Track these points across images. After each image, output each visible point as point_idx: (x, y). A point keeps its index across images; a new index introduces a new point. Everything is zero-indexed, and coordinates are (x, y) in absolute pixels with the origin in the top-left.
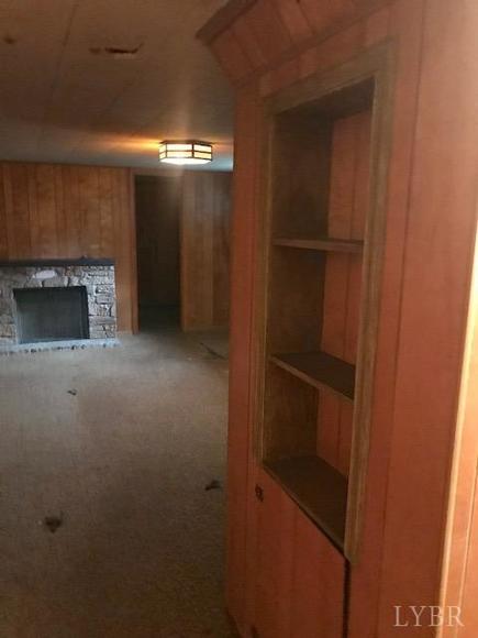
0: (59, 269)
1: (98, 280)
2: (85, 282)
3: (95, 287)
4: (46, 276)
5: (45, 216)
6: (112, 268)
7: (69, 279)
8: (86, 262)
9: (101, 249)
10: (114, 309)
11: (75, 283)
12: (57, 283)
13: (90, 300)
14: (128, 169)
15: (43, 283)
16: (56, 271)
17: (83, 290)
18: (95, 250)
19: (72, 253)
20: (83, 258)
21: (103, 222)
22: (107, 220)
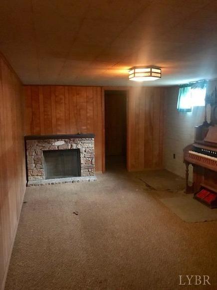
0: (66, 140)
1: (86, 145)
2: (79, 147)
3: (84, 149)
4: (59, 144)
5: (59, 112)
6: (93, 139)
7: (71, 145)
8: (80, 136)
9: (87, 129)
10: (93, 161)
11: (74, 147)
12: (65, 147)
13: (82, 156)
14: (101, 87)
15: (58, 148)
16: (65, 141)
17: (78, 151)
18: (84, 129)
19: (73, 131)
20: (78, 134)
21: (88, 115)
22: (90, 114)
